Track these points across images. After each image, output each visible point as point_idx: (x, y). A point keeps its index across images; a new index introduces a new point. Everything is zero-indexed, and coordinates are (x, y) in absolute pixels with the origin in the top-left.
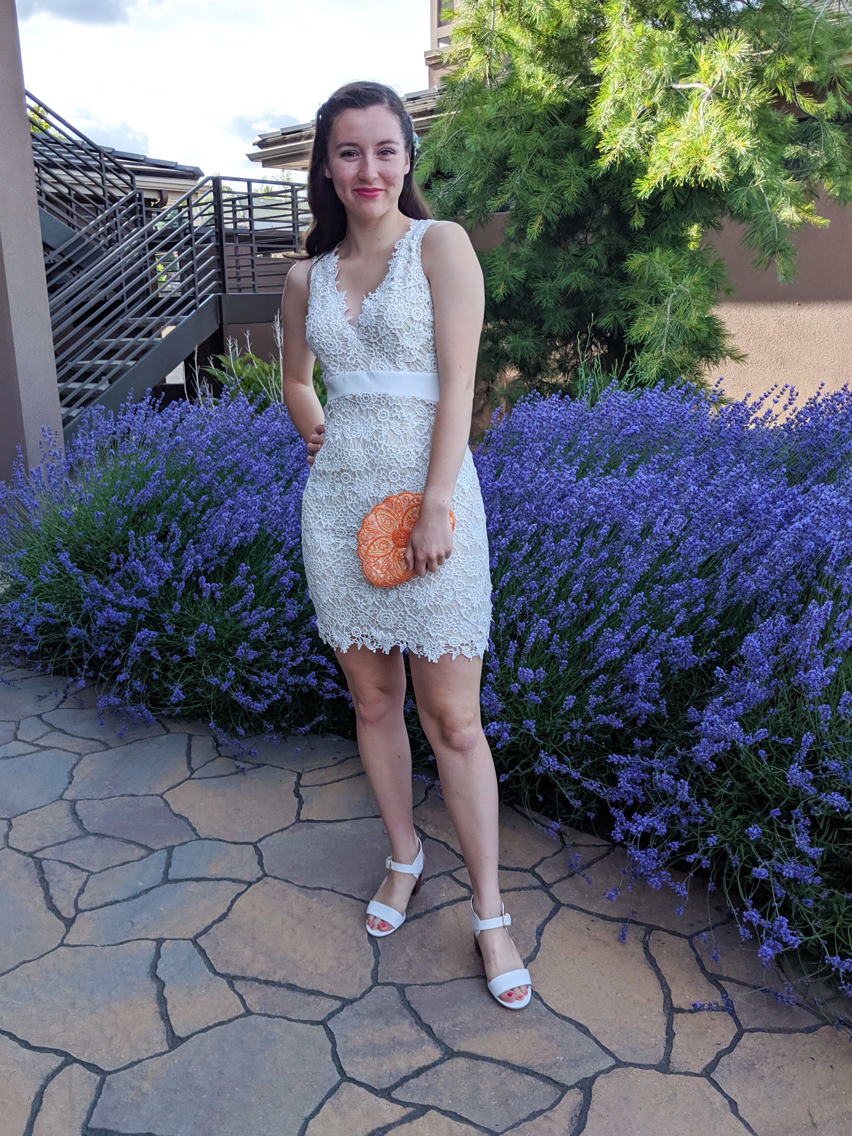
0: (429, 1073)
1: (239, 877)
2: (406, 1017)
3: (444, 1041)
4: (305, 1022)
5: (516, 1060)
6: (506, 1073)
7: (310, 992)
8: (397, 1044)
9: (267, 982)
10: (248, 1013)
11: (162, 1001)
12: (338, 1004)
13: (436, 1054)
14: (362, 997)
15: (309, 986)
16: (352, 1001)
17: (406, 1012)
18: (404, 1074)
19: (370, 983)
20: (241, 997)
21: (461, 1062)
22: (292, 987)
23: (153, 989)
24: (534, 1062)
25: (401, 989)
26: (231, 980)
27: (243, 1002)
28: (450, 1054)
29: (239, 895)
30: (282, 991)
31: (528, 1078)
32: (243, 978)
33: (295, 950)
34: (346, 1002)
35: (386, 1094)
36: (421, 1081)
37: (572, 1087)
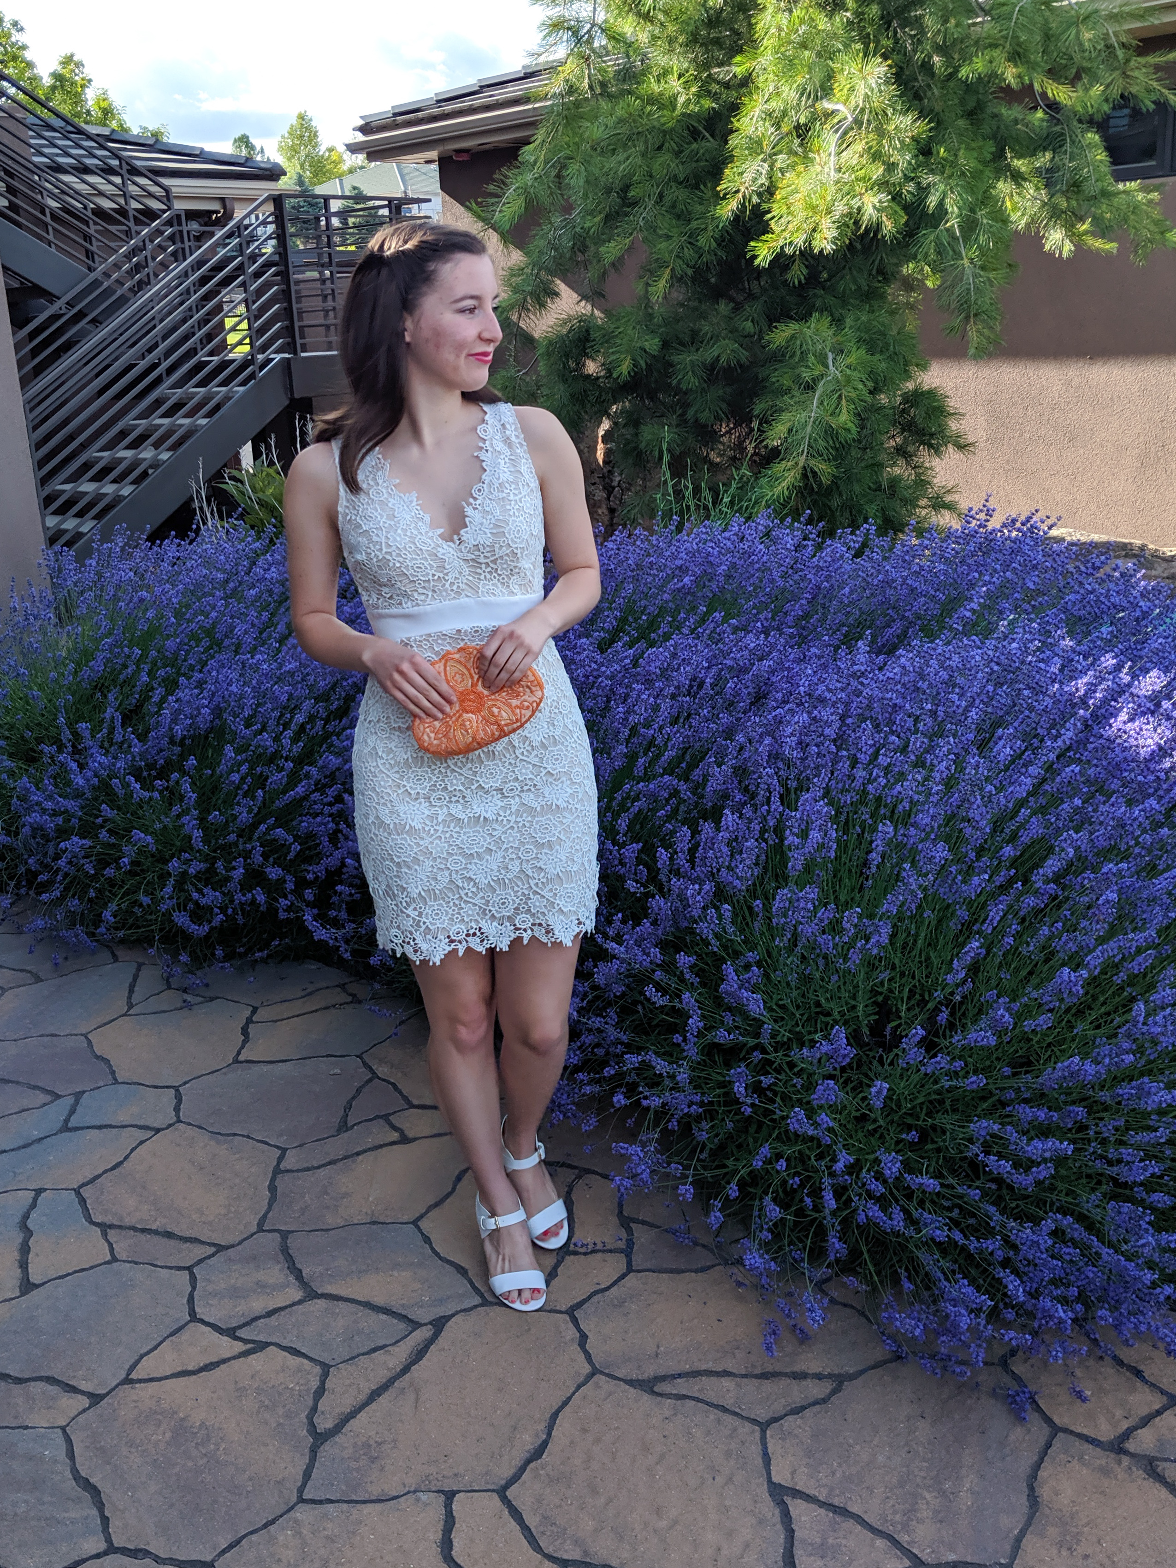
0: (283, 1313)
1: (148, 1124)
2: (279, 1262)
3: (312, 1284)
4: (171, 1268)
5: (379, 1301)
6: (361, 1311)
7: (186, 1240)
8: (261, 1286)
9: (143, 1231)
10: (114, 1259)
11: (25, 1249)
12: (211, 1250)
13: (298, 1295)
14: (240, 1243)
15: (187, 1234)
16: (227, 1248)
17: (281, 1258)
18: (257, 1314)
19: (254, 1229)
20: (110, 1245)
21: (321, 1303)
22: (169, 1235)
23: (19, 1238)
24: (395, 1304)
25: (285, 1235)
26: (105, 1228)
27: (112, 1249)
28: (312, 1295)
29: (142, 1142)
30: (156, 1239)
31: (384, 1317)
32: (120, 1227)
33: (185, 1198)
34: (220, 1248)
35: (231, 1333)
36: (273, 1320)
37: (425, 1324)
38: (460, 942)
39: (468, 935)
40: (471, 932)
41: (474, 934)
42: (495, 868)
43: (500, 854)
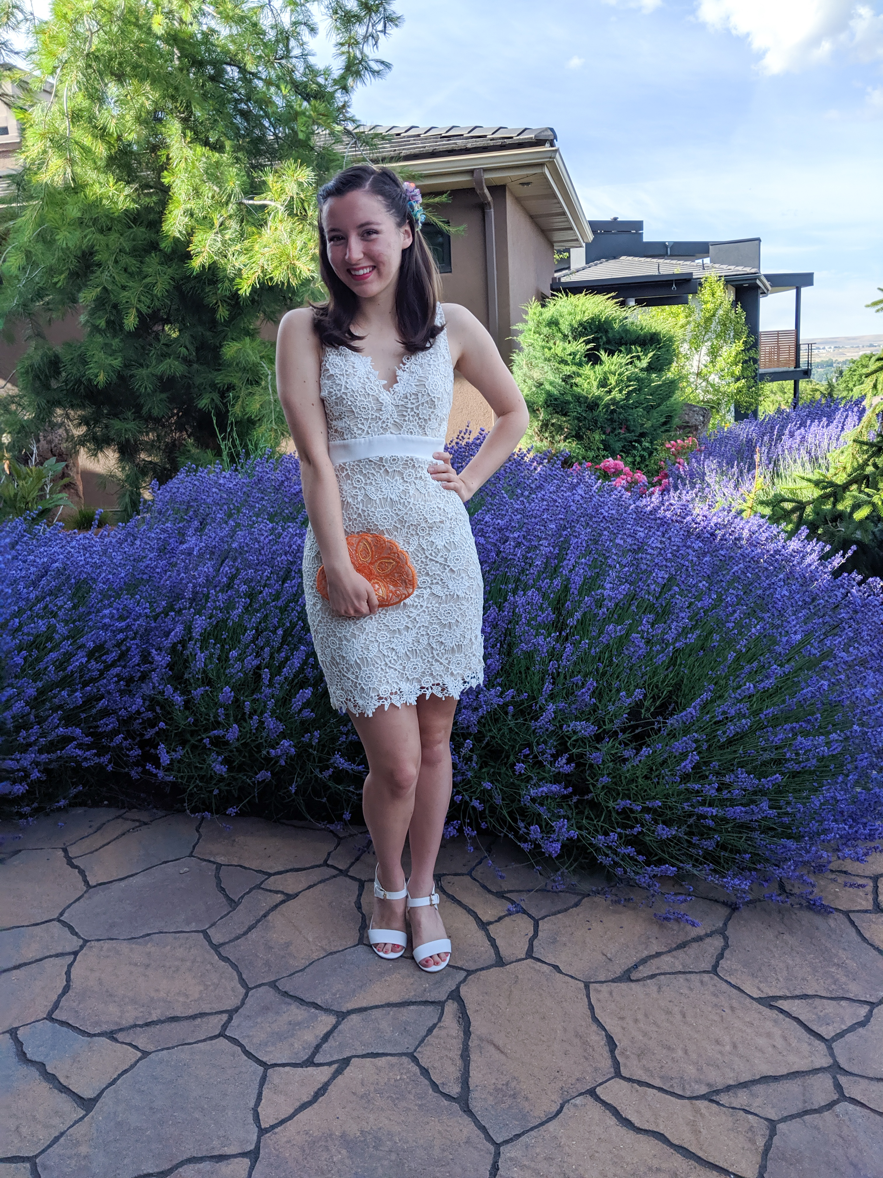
0: (335, 1034)
1: (60, 950)
2: (291, 1004)
3: (332, 1008)
4: (204, 1040)
5: (395, 999)
6: (393, 1011)
7: (194, 1017)
8: (295, 1025)
9: (148, 1024)
10: (145, 1054)
11: (51, 1078)
12: (225, 1017)
13: (331, 1020)
14: (243, 1003)
15: (190, 1012)
16: (236, 1010)
17: (288, 1000)
18: (315, 1043)
19: (243, 991)
20: (130, 1044)
21: (354, 1018)
22: (174, 1019)
23: (34, 1073)
24: (410, 996)
25: (273, 984)
26: (111, 1035)
27: (136, 1047)
28: (342, 1016)
29: (70, 966)
30: (167, 1026)
31: (412, 1007)
32: (121, 1030)
33: (157, 990)
34: (231, 1013)
35: (310, 1062)
36: (331, 1042)
37: (446, 1001)
38: (386, 699)
39: (392, 694)
40: (394, 691)
41: (396, 693)
42: (410, 641)
43: (415, 631)
